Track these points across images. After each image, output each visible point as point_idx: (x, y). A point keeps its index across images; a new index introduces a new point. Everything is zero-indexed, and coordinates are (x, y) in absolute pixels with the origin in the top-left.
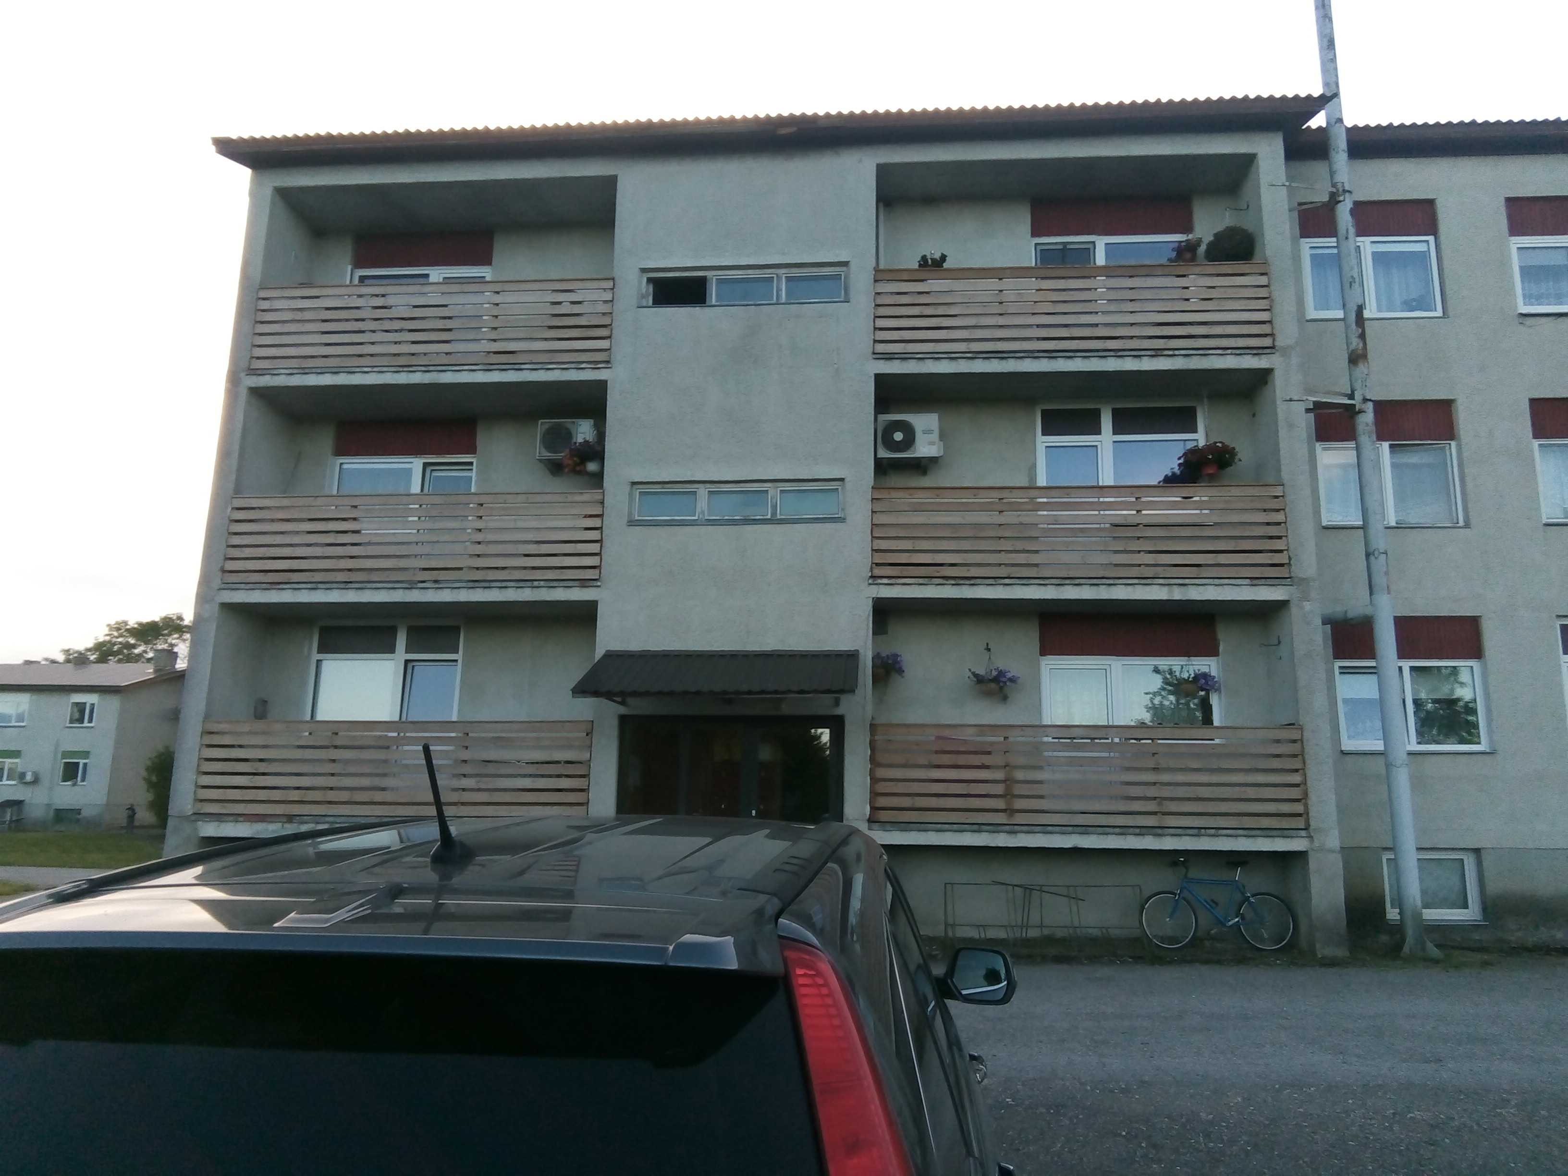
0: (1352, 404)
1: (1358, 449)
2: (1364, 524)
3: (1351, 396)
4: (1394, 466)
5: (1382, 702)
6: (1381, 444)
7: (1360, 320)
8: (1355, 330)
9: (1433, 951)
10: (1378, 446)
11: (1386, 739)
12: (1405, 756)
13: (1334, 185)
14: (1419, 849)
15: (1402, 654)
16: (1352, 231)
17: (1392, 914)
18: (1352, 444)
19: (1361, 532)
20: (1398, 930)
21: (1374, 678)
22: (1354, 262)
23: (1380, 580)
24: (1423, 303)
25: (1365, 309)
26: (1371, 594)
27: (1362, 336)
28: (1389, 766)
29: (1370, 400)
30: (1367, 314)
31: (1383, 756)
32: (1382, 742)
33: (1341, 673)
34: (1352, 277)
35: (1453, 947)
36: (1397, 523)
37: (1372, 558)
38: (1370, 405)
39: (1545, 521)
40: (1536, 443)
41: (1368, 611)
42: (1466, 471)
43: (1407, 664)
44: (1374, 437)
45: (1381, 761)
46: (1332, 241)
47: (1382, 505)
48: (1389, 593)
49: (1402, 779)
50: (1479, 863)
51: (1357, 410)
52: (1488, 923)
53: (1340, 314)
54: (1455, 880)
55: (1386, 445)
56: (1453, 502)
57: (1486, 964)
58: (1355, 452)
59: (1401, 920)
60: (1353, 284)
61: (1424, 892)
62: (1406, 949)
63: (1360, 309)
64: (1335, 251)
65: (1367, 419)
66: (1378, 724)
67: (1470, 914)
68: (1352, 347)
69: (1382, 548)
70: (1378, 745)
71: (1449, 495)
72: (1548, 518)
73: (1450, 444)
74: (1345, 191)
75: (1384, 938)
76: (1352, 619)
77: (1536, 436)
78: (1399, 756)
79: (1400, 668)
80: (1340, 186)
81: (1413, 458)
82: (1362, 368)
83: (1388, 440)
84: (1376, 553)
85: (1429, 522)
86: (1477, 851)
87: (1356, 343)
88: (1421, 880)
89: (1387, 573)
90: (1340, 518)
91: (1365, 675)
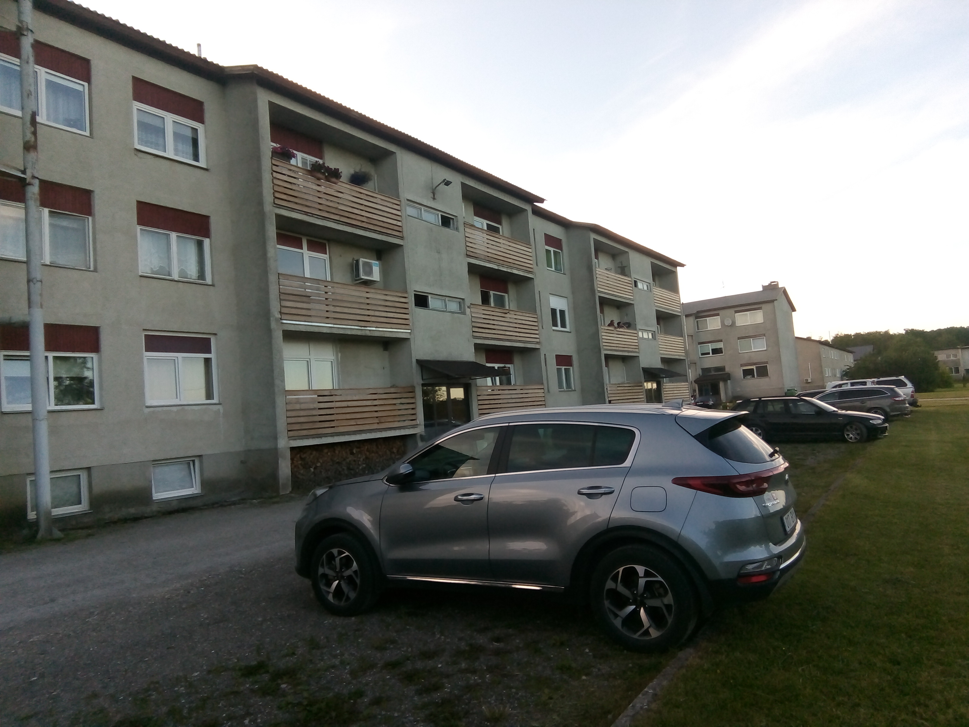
0: (24, 178)
1: (26, 209)
2: (27, 261)
3: (24, 172)
4: (51, 225)
5: (32, 380)
6: (43, 209)
7: (34, 122)
8: (29, 129)
9: (57, 534)
10: (40, 210)
11: (34, 402)
12: (46, 413)
13: (21, 21)
14: (52, 472)
15: (49, 347)
16: (32, 59)
17: (32, 515)
18: (22, 205)
19: (25, 265)
20: (35, 524)
21: (28, 363)
22: (31, 80)
23: (36, 298)
24: (78, 123)
25: (38, 116)
26: (29, 307)
27: (35, 133)
28: (34, 420)
29: (37, 178)
30: (39, 119)
31: (30, 414)
32: (31, 405)
33: (5, 359)
34: (30, 91)
35: (70, 529)
36: (50, 263)
37: (31, 284)
38: (37, 182)
39: (140, 274)
40: (139, 228)
41: (27, 319)
42: (97, 236)
43: (51, 355)
44: (38, 203)
45: (29, 417)
46: (16, 61)
47: (41, 249)
48: (42, 307)
49: (43, 428)
50: (90, 476)
51: (27, 182)
52: (92, 511)
53: (19, 113)
54: (74, 489)
55: (46, 211)
56: (88, 255)
57: (89, 536)
58: (24, 210)
59: (37, 518)
60: (30, 96)
61: (54, 498)
62: (39, 536)
63: (34, 115)
64: (18, 68)
65: (34, 190)
66: (29, 393)
67: (82, 507)
68: (27, 139)
69: (39, 277)
70: (28, 407)
71: (86, 250)
72: (142, 273)
73: (88, 218)
74: (28, 29)
75: (25, 532)
76: (14, 323)
77: (139, 224)
78: (42, 413)
79: (46, 357)
80: (24, 24)
81: (65, 223)
82: (32, 155)
83: (48, 208)
84: (35, 280)
85: (70, 264)
86: (89, 469)
87: (29, 137)
88: (52, 491)
89: (41, 295)
90: (11, 254)
91: (22, 361)
